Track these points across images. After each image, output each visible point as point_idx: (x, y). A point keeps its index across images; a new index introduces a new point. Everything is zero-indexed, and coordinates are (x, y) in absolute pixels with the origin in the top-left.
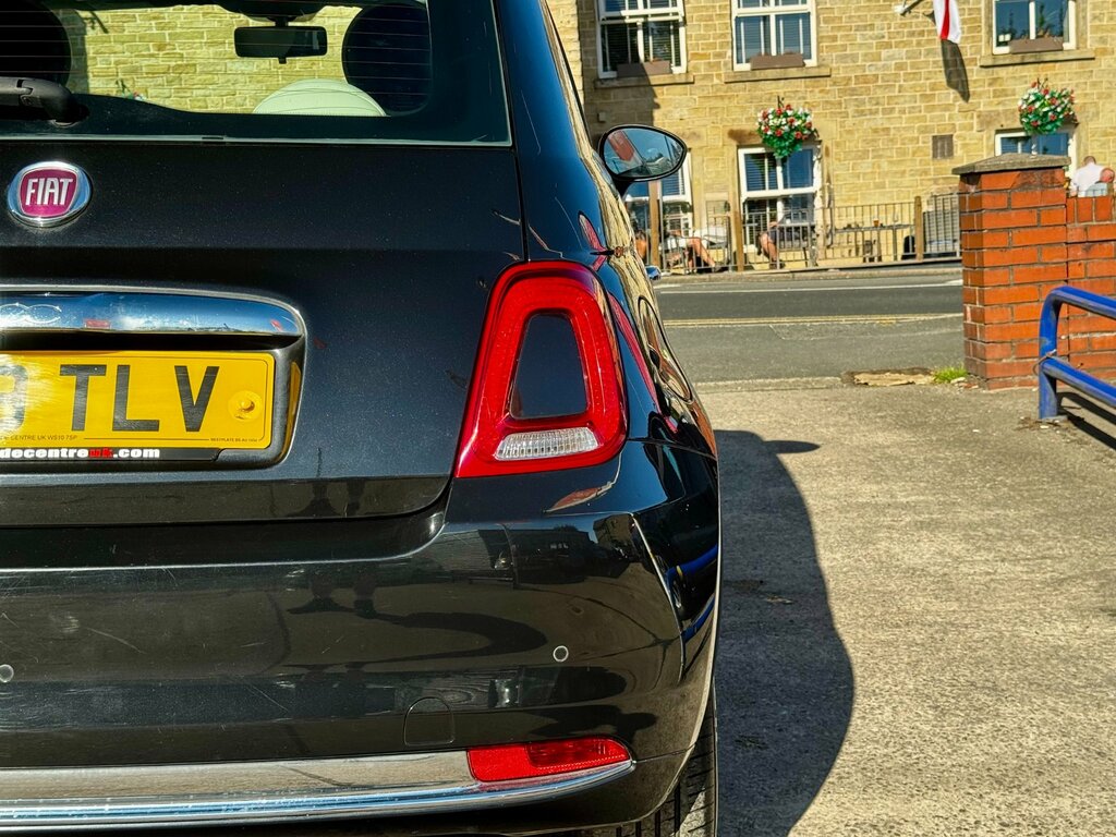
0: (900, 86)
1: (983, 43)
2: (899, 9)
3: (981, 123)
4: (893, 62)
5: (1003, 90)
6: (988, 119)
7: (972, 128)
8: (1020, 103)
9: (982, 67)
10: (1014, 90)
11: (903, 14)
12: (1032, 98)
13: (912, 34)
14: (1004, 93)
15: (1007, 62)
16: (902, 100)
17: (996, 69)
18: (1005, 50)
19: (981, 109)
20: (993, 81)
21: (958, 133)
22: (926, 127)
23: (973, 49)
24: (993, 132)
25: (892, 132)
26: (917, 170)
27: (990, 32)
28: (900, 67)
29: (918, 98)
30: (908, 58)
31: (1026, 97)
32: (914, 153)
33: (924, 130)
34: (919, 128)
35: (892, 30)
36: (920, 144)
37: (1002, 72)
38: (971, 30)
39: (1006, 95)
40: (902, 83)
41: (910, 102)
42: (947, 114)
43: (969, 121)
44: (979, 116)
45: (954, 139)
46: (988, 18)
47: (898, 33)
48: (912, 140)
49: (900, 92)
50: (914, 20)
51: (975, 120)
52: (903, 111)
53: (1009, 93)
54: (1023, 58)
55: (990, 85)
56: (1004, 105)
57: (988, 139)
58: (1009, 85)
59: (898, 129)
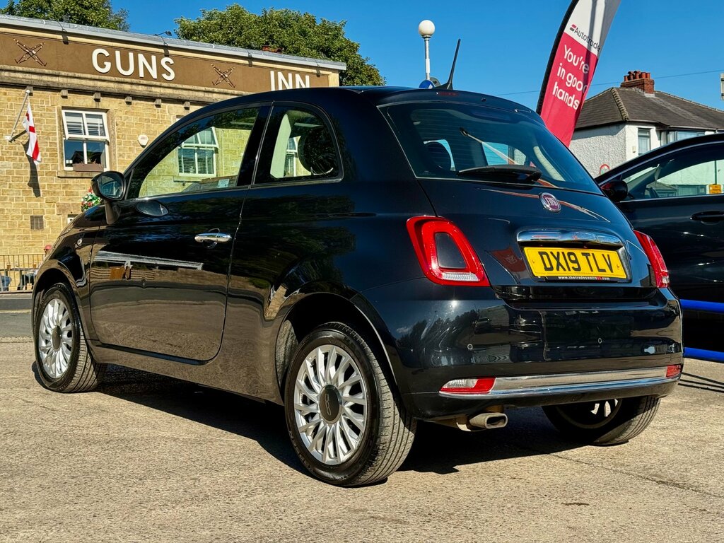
0: (10, 184)
1: (59, 164)
2: (9, 138)
3: (59, 210)
4: (5, 169)
5: (72, 192)
6: (64, 208)
7: (54, 213)
8: (82, 200)
9: (59, 177)
10: (77, 192)
11: (11, 141)
12: (90, 198)
13: (17, 154)
14: (72, 194)
15: (73, 176)
16: (11, 193)
17: (66, 179)
18: (71, 169)
19: (59, 202)
20: (66, 186)
21: (45, 215)
22: (27, 210)
23: (53, 166)
24: (67, 216)
25: (6, 212)
26: (22, 236)
27: (62, 157)
28: (9, 172)
29: (21, 193)
30: (14, 168)
31: (86, 197)
32: (20, 225)
33: (25, 212)
34: (22, 211)
35: (4, 150)
36: (23, 220)
37: (70, 181)
38: (51, 155)
39: (73, 195)
40: (11, 182)
41: (16, 194)
42: (39, 203)
43: (52, 208)
44: (58, 206)
45: (44, 218)
46: (61, 149)
47: (8, 152)
48: (18, 217)
49: (10, 187)
50: (17, 146)
51: (56, 208)
52: (12, 200)
53: (75, 194)
54: (82, 174)
55: (64, 188)
56: (72, 201)
57: (64, 220)
58: (75, 189)
59: (9, 210)
